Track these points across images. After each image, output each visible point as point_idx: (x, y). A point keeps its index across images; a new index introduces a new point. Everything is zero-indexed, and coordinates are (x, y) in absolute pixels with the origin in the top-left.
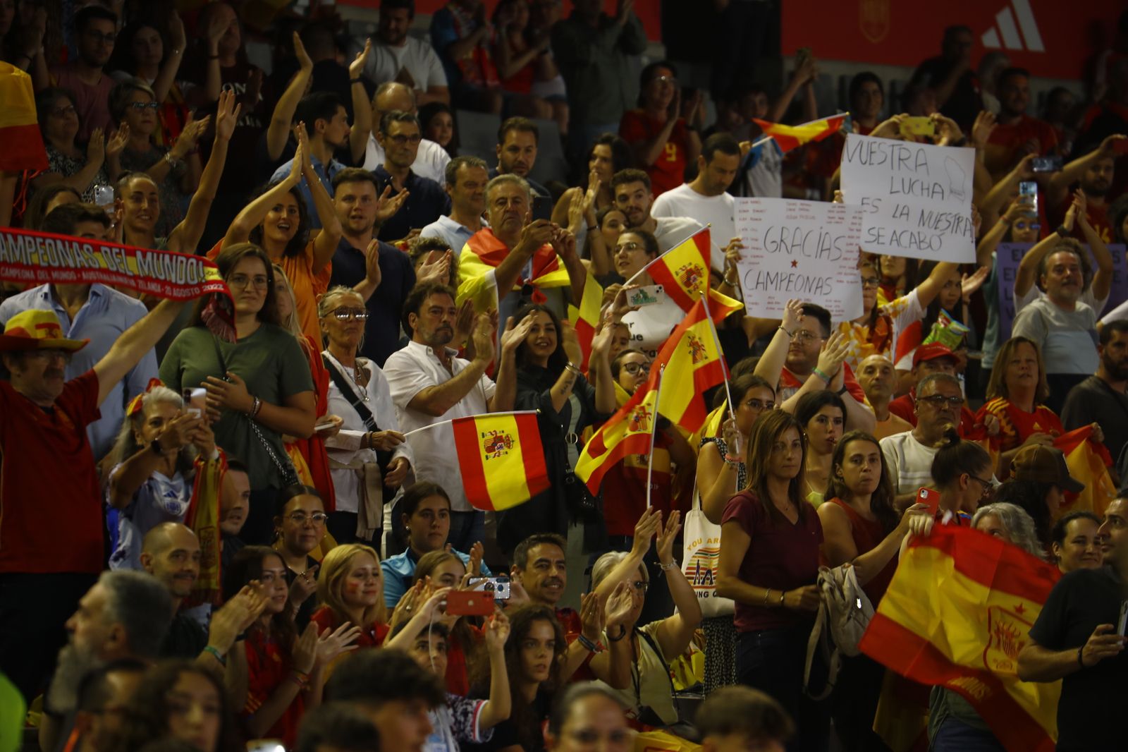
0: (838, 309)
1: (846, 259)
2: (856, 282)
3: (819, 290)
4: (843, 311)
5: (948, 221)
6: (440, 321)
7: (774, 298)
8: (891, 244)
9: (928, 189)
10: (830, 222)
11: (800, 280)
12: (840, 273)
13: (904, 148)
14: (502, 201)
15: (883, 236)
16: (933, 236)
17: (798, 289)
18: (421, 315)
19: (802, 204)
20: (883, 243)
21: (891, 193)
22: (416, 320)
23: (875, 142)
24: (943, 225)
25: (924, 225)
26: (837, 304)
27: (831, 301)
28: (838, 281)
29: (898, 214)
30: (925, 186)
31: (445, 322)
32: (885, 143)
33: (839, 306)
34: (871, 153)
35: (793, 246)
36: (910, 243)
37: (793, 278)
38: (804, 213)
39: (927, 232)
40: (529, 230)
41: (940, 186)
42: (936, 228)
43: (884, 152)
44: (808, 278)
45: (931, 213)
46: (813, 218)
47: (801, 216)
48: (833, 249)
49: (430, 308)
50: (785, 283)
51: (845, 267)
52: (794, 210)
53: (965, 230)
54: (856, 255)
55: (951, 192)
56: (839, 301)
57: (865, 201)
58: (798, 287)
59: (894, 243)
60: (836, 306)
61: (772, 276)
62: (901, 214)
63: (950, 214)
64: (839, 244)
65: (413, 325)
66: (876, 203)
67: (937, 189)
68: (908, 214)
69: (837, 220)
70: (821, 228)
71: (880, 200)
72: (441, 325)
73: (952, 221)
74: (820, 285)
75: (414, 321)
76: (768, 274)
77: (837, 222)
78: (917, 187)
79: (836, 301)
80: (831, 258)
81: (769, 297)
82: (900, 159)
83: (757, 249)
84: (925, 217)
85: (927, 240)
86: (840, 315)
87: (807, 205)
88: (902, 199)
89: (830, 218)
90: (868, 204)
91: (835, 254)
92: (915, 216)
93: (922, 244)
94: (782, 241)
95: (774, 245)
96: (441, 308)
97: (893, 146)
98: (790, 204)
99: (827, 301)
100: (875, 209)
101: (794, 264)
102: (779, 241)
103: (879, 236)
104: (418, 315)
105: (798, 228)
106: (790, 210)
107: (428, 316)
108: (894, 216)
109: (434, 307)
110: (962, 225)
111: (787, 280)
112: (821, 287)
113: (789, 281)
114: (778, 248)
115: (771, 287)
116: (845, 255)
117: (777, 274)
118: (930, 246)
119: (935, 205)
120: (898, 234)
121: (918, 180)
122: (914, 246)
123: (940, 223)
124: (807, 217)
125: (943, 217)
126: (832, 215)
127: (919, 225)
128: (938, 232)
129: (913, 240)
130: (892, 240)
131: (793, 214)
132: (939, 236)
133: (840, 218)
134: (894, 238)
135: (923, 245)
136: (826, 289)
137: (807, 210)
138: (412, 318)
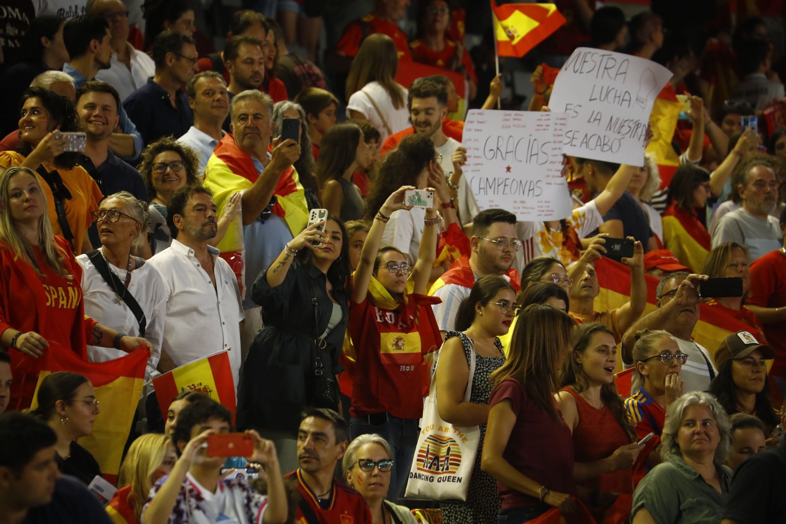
0: (548, 209)
1: (552, 162)
2: (562, 184)
3: (531, 192)
4: (553, 211)
5: (630, 127)
6: (205, 217)
7: (493, 202)
8: (581, 146)
9: (619, 97)
10: (539, 130)
11: (515, 183)
12: (548, 176)
13: (612, 58)
14: (244, 117)
15: (576, 138)
16: (615, 139)
17: (513, 192)
18: (186, 214)
19: (516, 115)
20: (575, 146)
21: (590, 100)
22: (182, 220)
23: (590, 53)
24: (625, 130)
25: (610, 129)
26: (547, 204)
27: (542, 202)
28: (547, 183)
29: (592, 120)
30: (618, 95)
31: (210, 217)
32: (597, 53)
33: (549, 207)
34: (584, 62)
35: (507, 153)
36: (596, 145)
37: (508, 182)
38: (517, 122)
39: (612, 135)
40: (279, 149)
41: (629, 94)
42: (619, 133)
43: (594, 61)
44: (521, 181)
45: (618, 119)
46: (524, 126)
47: (514, 126)
48: (540, 154)
49: (195, 207)
50: (502, 187)
51: (552, 170)
52: (509, 120)
53: (641, 136)
54: (561, 159)
55: (637, 100)
56: (549, 202)
57: (569, 107)
58: (513, 190)
59: (584, 145)
60: (546, 207)
61: (491, 181)
62: (595, 120)
63: (632, 120)
64: (544, 149)
65: (178, 225)
66: (577, 109)
67: (627, 97)
68: (600, 120)
69: (544, 127)
70: (531, 135)
71: (580, 106)
72: (207, 220)
73: (632, 126)
74: (531, 188)
75: (179, 221)
76: (487, 179)
77: (545, 129)
78: (611, 95)
79: (546, 202)
80: (539, 162)
81: (490, 201)
82: (605, 68)
83: (478, 157)
84: (612, 124)
85: (610, 144)
86: (550, 215)
87: (520, 115)
88: (597, 106)
89: (538, 125)
90: (571, 109)
91: (542, 158)
92: (605, 121)
93: (605, 146)
94: (498, 148)
95: (492, 153)
96: (204, 205)
97: (603, 55)
98: (506, 115)
99: (539, 202)
100: (575, 114)
101: (508, 169)
102: (495, 149)
103: (573, 138)
104: (183, 216)
105: (511, 136)
106: (506, 120)
107: (194, 214)
108: (589, 121)
109: (198, 205)
110: (640, 130)
111: (503, 185)
112: (533, 189)
113: (505, 185)
114: (495, 156)
115: (490, 191)
116: (551, 159)
117: (495, 179)
118: (611, 148)
119: (622, 112)
120: (589, 137)
121: (613, 89)
122: (598, 148)
123: (622, 128)
124: (519, 126)
125: (626, 123)
126: (540, 123)
127: (606, 130)
128: (619, 136)
129: (599, 143)
130: (582, 143)
131: (507, 123)
132: (619, 140)
133: (547, 126)
134: (585, 141)
135: (606, 148)
136: (537, 192)
137: (520, 120)
138: (176, 219)
